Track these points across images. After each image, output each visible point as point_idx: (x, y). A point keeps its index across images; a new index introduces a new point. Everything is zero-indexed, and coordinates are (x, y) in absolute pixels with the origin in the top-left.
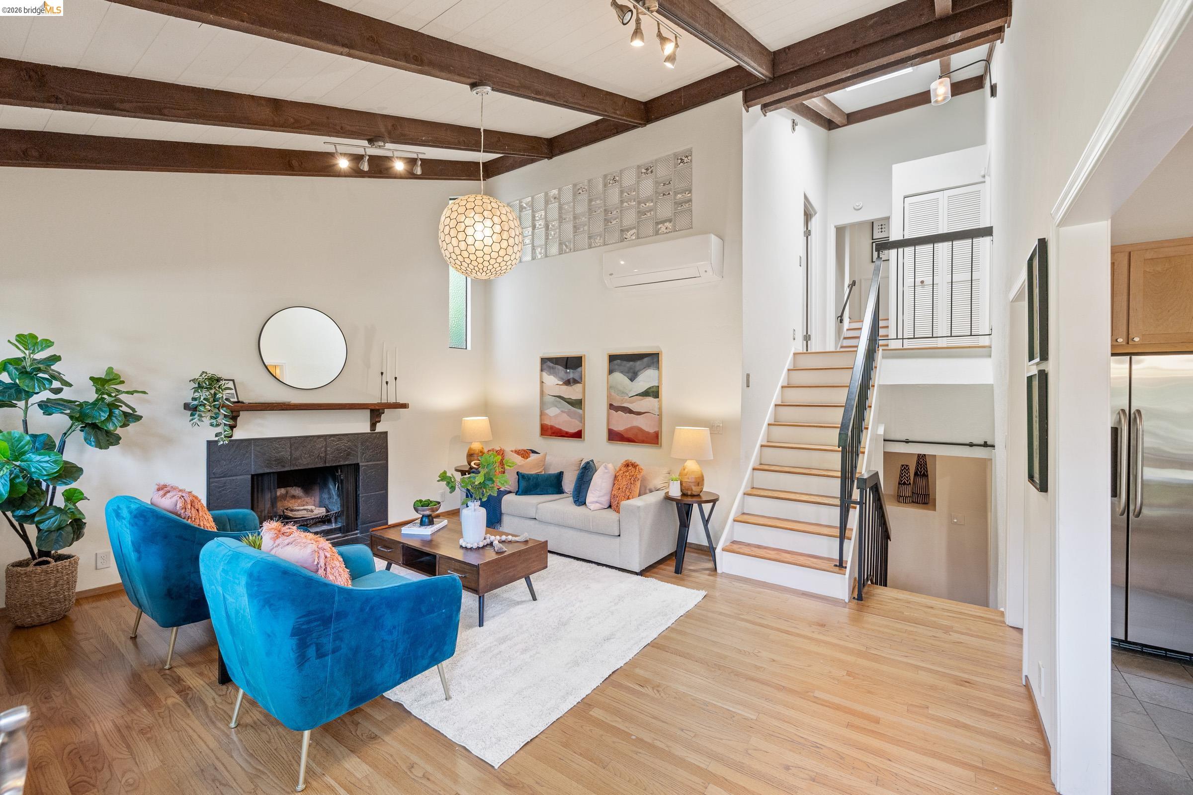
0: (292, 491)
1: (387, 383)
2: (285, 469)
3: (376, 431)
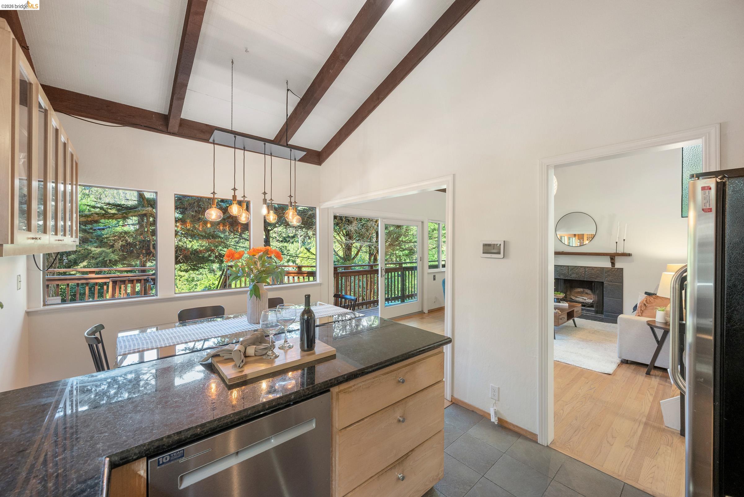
1: (617, 243)
2: (566, 278)
3: (615, 267)
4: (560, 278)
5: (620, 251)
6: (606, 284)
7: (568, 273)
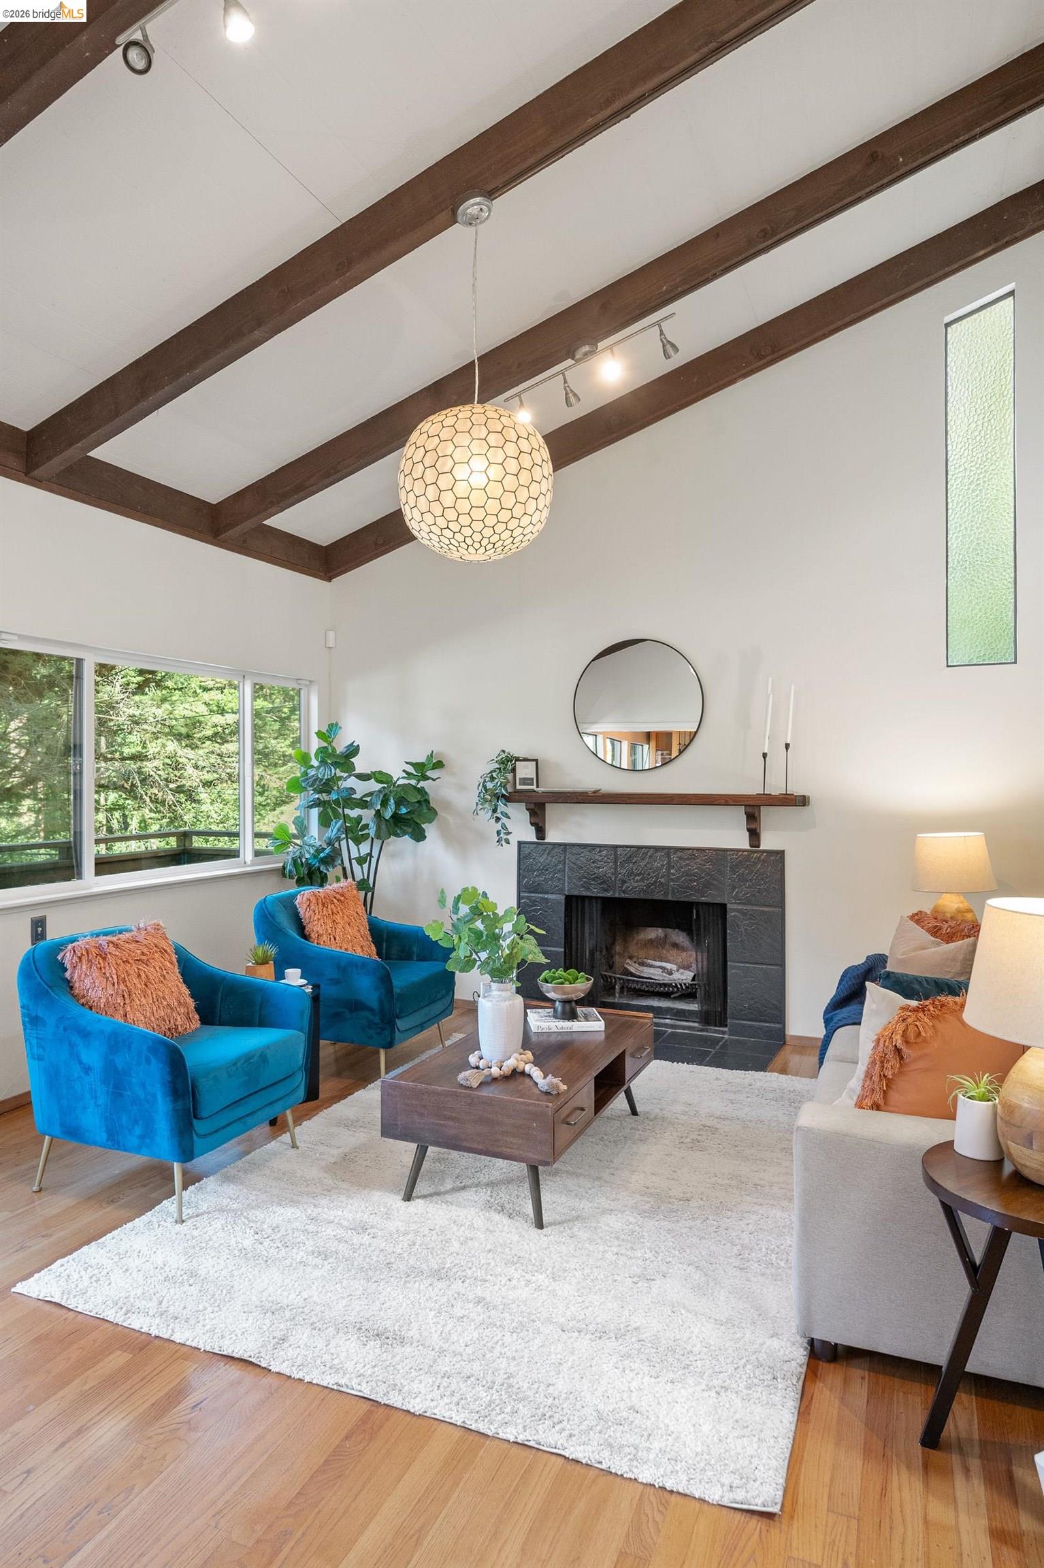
0: (673, 936)
1: (765, 755)
2: (609, 894)
3: (762, 848)
4: (589, 894)
5: (776, 787)
6: (734, 910)
7: (615, 873)
